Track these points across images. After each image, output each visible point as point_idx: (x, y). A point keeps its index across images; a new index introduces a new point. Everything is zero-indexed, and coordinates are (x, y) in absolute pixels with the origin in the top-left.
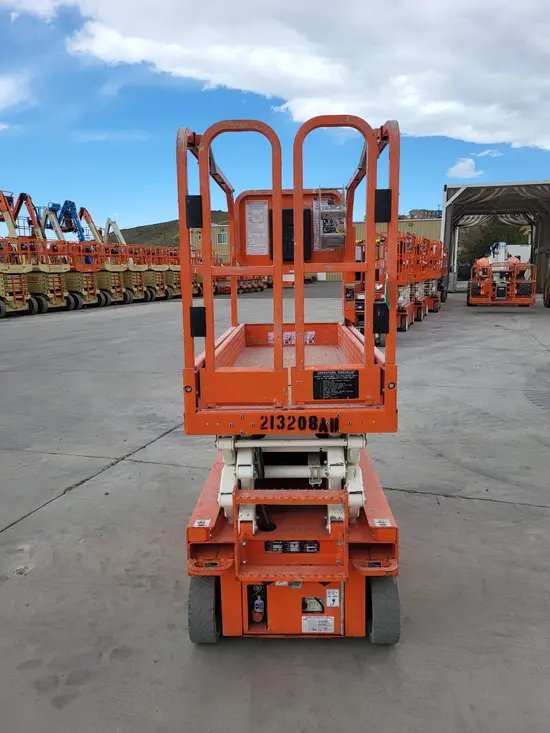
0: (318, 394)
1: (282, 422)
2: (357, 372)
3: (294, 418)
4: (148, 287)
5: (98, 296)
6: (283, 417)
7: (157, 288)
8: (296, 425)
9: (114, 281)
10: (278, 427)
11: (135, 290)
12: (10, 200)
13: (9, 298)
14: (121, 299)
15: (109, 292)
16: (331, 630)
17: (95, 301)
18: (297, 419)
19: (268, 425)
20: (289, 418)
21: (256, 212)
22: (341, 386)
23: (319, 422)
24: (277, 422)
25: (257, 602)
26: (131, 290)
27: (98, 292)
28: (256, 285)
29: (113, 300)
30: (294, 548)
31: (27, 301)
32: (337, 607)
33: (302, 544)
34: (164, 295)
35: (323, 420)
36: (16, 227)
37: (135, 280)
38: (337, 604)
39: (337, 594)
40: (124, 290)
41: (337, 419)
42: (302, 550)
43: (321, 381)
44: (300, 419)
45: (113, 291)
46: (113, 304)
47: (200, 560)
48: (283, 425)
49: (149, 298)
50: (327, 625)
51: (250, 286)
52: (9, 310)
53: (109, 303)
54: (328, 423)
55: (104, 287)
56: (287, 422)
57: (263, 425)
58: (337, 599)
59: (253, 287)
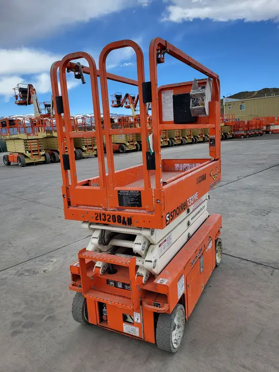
0: (121, 203)
1: (105, 217)
2: (140, 192)
3: (110, 216)
4: (194, 136)
5: (168, 141)
6: (105, 214)
7: (199, 136)
8: (111, 219)
9: (177, 134)
10: (103, 219)
11: (187, 138)
12: (133, 98)
13: (128, 144)
14: (180, 143)
15: (174, 139)
16: (137, 334)
17: (167, 144)
18: (111, 216)
19: (98, 218)
20: (108, 215)
21: (167, 97)
22: (133, 199)
23: (122, 219)
24: (103, 217)
25: (104, 310)
26: (185, 138)
27: (168, 139)
28: (257, 133)
29: (175, 143)
30: (120, 286)
31: (135, 145)
32: (139, 323)
33: (124, 284)
34: (202, 140)
35: (124, 218)
36: (135, 111)
37: (187, 133)
38: (139, 321)
39: (139, 316)
40: (181, 138)
41: (131, 218)
42: (123, 288)
43: (122, 196)
44: (113, 216)
45: (175, 139)
46: (175, 145)
47: (77, 282)
48: (105, 219)
49: (194, 142)
50: (135, 331)
51: (253, 133)
52: (127, 149)
53: (173, 145)
54: (126, 220)
55: (172, 137)
56: (107, 217)
57: (96, 218)
58: (139, 318)
59: (256, 133)
